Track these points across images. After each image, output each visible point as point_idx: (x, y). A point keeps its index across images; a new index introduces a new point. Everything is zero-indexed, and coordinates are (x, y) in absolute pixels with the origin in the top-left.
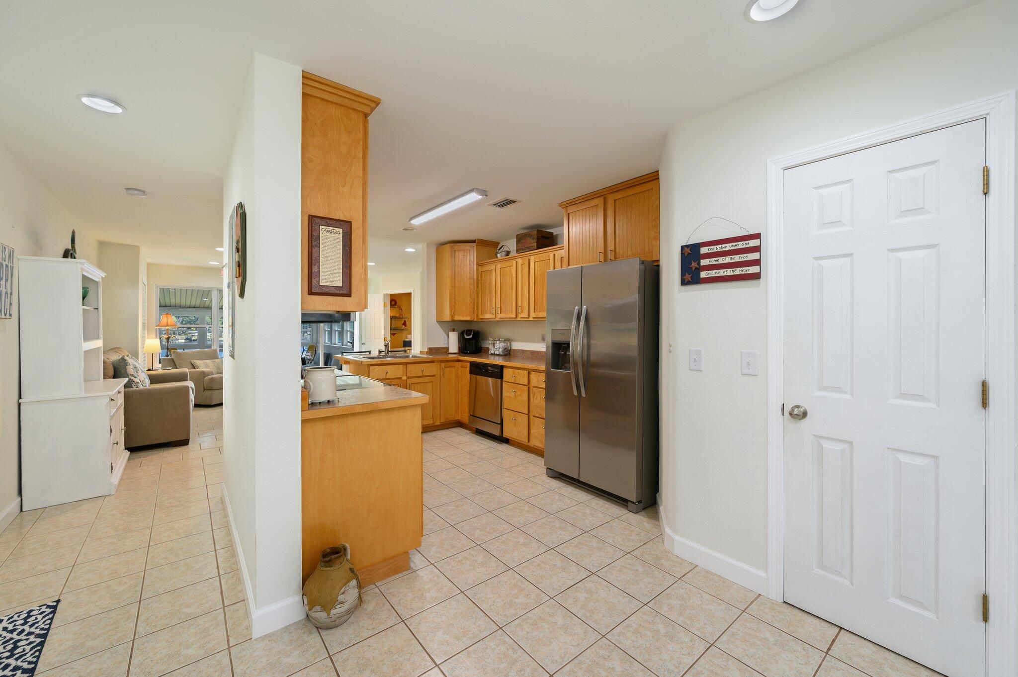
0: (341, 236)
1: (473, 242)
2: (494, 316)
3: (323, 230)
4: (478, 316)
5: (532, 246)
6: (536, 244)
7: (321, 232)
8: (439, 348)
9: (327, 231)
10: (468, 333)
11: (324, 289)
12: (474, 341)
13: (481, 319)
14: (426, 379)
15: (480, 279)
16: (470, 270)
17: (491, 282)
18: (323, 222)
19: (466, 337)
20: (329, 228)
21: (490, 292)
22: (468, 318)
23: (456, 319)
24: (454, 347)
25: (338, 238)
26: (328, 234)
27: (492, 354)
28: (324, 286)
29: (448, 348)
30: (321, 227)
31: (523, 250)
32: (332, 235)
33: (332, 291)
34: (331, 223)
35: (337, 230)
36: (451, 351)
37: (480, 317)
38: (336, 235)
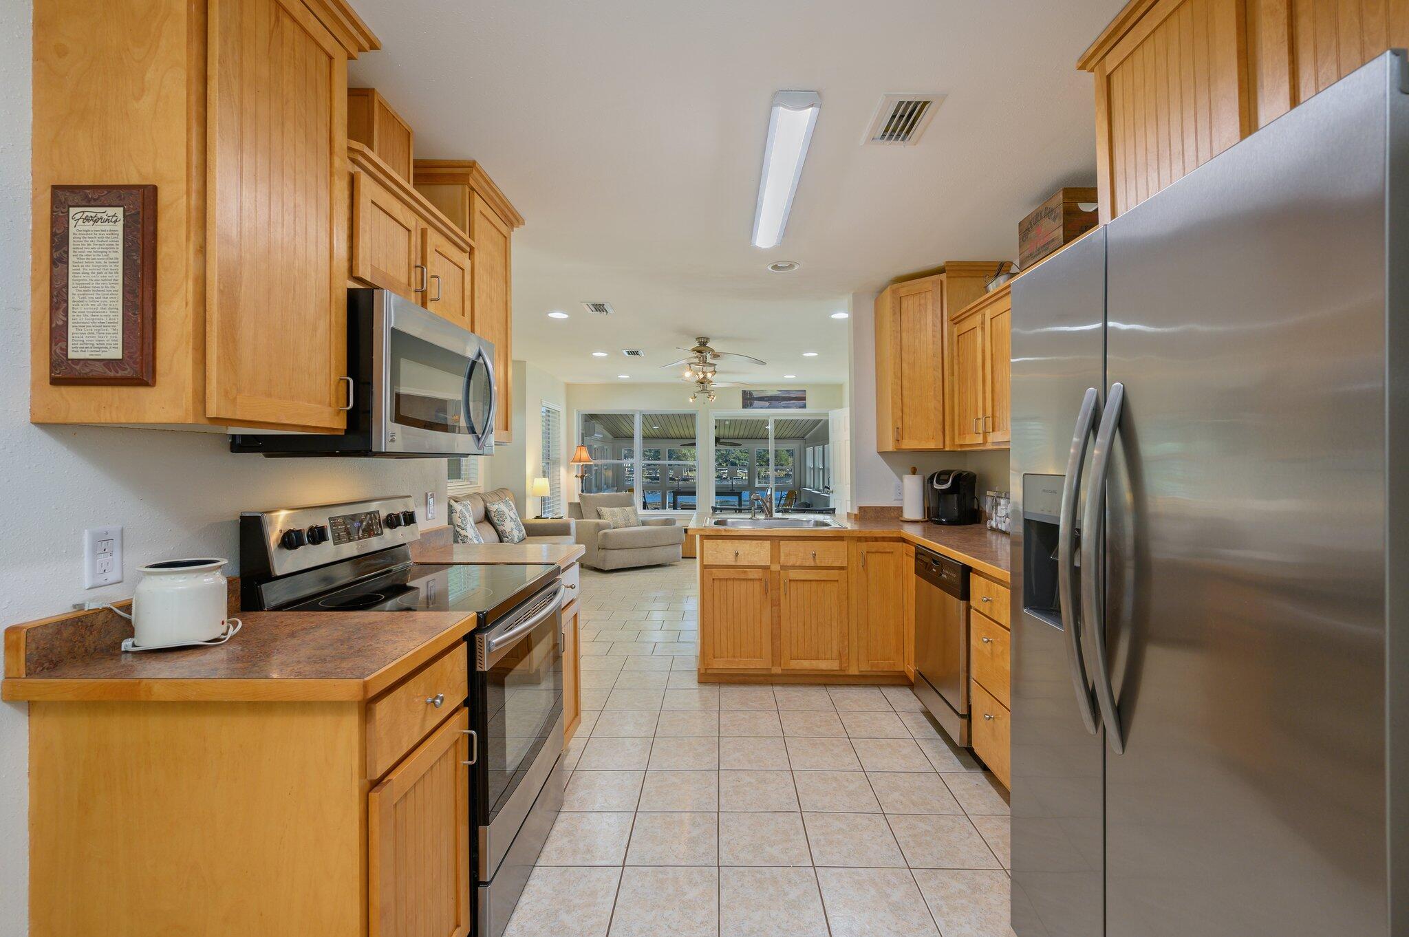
0: (119, 227)
1: (940, 271)
2: (980, 440)
3: (77, 216)
4: (953, 439)
5: (1053, 240)
6: (1061, 230)
7: (72, 222)
8: (882, 508)
9: (87, 219)
10: (942, 477)
11: (78, 367)
12: (955, 496)
13: (961, 446)
14: (822, 575)
15: (955, 354)
16: (934, 336)
17: (975, 358)
18: (77, 198)
19: (936, 486)
20: (91, 211)
21: (975, 381)
22: (931, 445)
23: (904, 447)
24: (913, 509)
25: (113, 232)
26: (89, 226)
27: (992, 529)
28: (79, 360)
29: (900, 509)
30: (73, 211)
31: (1033, 257)
32: (99, 226)
33: (100, 370)
34: (96, 196)
35: (110, 211)
36: (908, 515)
37: (957, 442)
38: (108, 227)
